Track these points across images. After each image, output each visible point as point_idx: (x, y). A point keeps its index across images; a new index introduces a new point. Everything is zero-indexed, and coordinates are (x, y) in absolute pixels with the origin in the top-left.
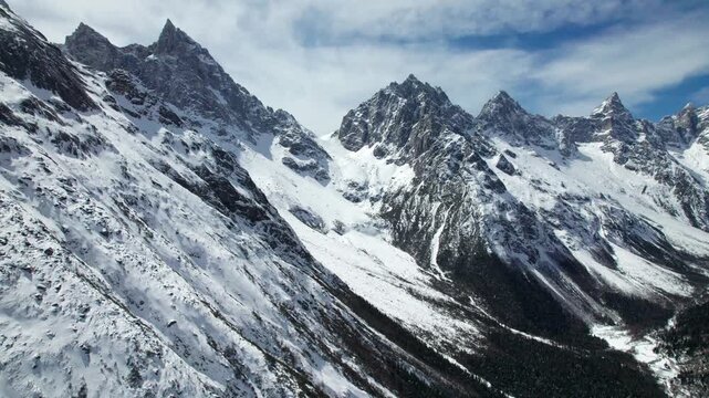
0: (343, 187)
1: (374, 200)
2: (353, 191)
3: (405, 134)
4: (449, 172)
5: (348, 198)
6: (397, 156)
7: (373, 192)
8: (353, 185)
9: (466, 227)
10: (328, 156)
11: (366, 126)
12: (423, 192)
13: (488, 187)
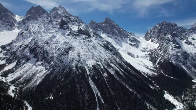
0: (142, 49)
1: (148, 51)
2: (144, 50)
3: (159, 36)
4: (166, 44)
5: (142, 51)
6: (156, 41)
7: (148, 50)
8: (144, 48)
9: (166, 57)
10: (140, 42)
11: (151, 34)
12: (159, 49)
13: (175, 47)
